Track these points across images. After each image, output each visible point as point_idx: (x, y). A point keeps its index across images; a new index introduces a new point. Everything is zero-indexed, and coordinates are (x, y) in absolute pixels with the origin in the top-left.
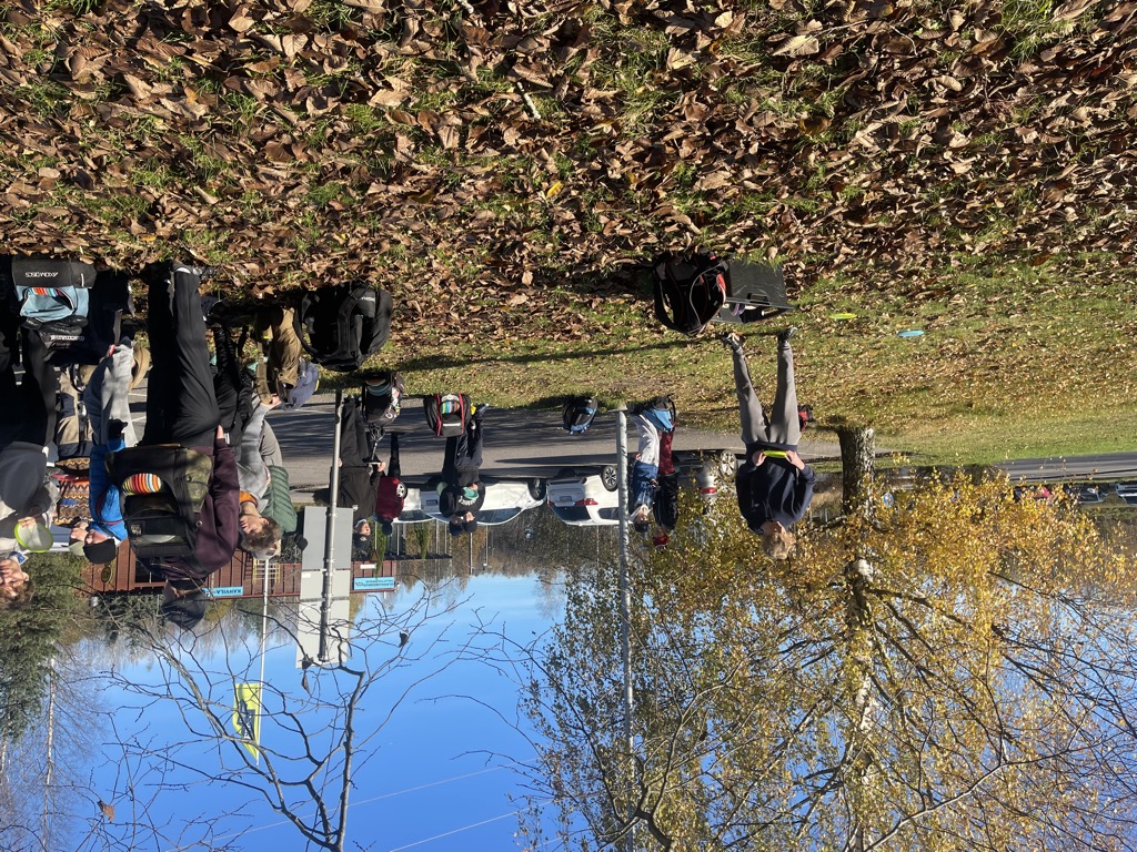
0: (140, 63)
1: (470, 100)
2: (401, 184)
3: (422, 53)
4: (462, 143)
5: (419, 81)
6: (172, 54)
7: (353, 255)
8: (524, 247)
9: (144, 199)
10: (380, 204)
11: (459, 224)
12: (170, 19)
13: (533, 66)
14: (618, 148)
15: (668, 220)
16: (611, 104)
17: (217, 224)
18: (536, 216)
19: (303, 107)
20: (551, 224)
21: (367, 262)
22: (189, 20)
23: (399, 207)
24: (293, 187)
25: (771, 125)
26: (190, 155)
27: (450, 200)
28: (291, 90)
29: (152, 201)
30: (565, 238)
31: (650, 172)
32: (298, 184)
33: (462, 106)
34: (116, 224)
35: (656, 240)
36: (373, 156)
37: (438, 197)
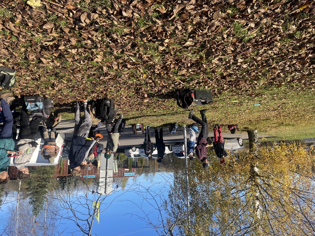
0: (43, 56)
1: (117, 59)
2: (107, 77)
3: (103, 50)
4: (118, 68)
5: (105, 56)
6: (49, 54)
7: (102, 92)
8: (142, 89)
9: (51, 83)
10: (104, 81)
11: (125, 85)
12: (46, 48)
13: (128, 51)
14: (156, 67)
15: (175, 81)
16: (151, 58)
17: (68, 87)
18: (143, 82)
19: (80, 63)
20: (147, 83)
21: (106, 94)
22: (50, 48)
23: (109, 82)
24: (83, 79)
25: (191, 60)
26: (58, 73)
27: (120, 80)
28: (76, 59)
29: (53, 83)
30: (151, 86)
31: (166, 71)
32: (84, 78)
33: (116, 60)
34: (46, 88)
35: (174, 86)
36: (99, 71)
37: (117, 79)
